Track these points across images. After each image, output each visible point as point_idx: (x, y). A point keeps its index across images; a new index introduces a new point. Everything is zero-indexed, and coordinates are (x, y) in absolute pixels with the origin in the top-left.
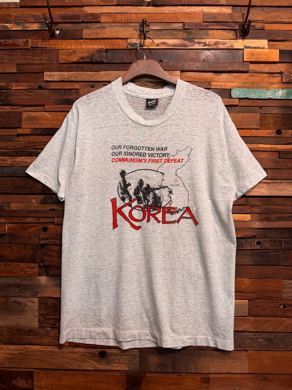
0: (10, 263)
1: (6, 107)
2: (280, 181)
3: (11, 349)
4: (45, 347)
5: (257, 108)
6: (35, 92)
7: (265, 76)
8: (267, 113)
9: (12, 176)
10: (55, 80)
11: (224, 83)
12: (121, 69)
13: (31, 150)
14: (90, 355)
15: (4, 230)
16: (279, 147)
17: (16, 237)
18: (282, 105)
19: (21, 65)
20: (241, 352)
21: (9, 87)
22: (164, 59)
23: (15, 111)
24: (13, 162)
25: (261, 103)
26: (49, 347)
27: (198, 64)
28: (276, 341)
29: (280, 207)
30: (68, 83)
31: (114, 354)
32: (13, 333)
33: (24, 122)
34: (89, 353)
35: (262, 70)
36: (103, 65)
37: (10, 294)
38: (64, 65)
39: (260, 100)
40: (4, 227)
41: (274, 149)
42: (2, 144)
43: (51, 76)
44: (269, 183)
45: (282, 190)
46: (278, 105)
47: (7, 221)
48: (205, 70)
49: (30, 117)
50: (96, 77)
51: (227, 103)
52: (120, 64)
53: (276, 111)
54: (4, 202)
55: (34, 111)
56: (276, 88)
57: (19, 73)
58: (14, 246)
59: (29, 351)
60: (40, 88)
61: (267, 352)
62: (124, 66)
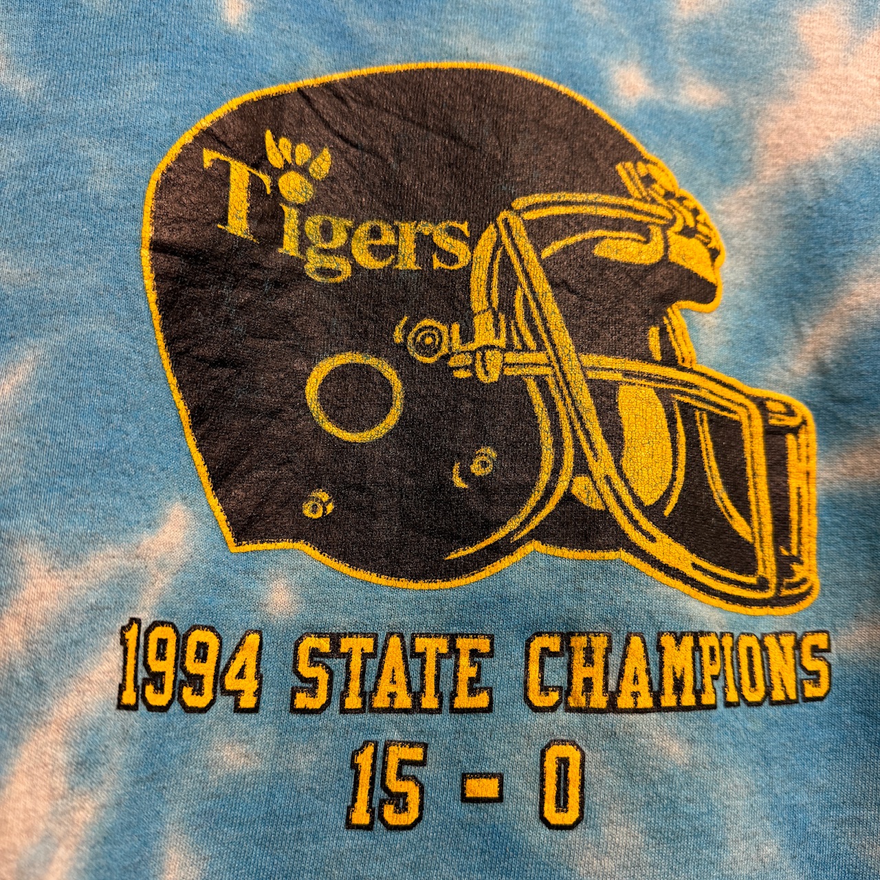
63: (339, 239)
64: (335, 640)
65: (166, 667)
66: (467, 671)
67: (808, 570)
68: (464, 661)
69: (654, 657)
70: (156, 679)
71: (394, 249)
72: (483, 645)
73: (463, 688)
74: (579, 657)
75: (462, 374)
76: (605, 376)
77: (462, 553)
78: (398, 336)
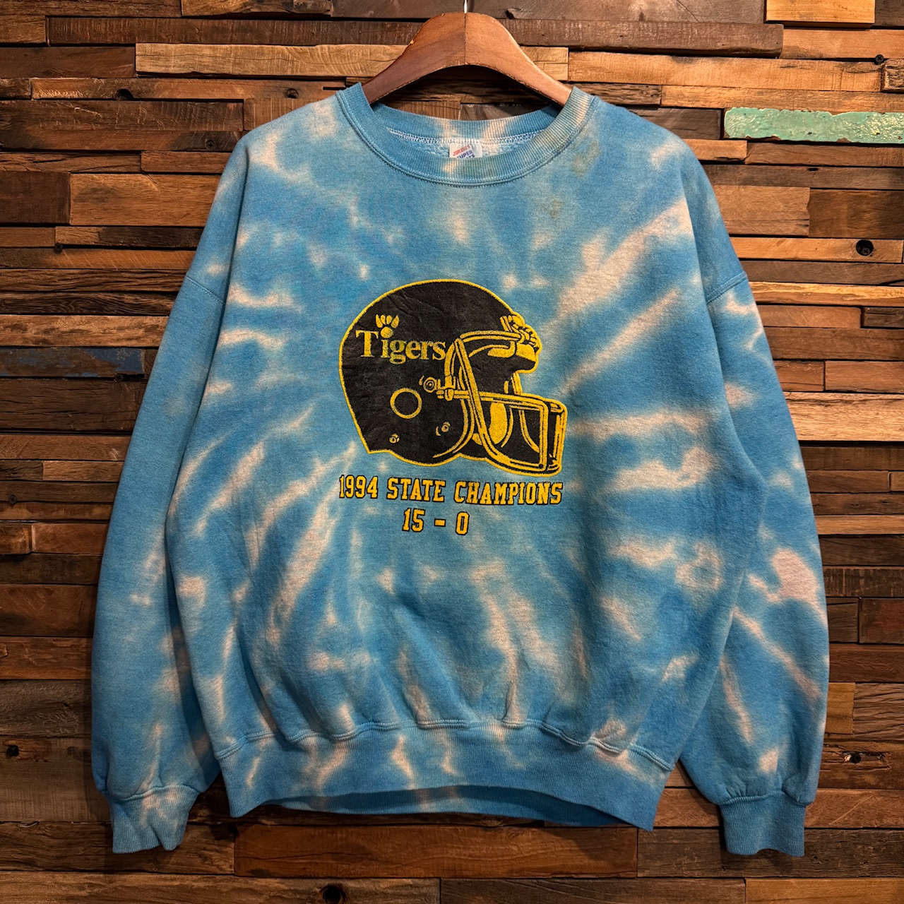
0: (50, 640)
1: (17, 157)
2: (862, 395)
3: (65, 885)
4: (167, 876)
5: (802, 172)
6: (107, 107)
7: (831, 68)
8: (833, 186)
9: (43, 375)
10: (172, 70)
11: (702, 90)
12: (382, 37)
13: (101, 296)
14: (298, 896)
15: (27, 542)
16: (861, 294)
17: (63, 562)
18: (877, 162)
19: (59, 19)
20: (727, 882)
21: (22, 90)
22: (518, 9)
23: (45, 170)
24: (46, 332)
25: (814, 156)
26: (178, 876)
27: (625, 29)
28: (826, 853)
29: (859, 474)
30: (214, 81)
31: (366, 894)
32: (68, 841)
33: (75, 206)
34: (295, 891)
35: (821, 51)
36: (324, 25)
37: (55, 732)
38: (198, 22)
39: (813, 147)
40: (26, 532)
41: (848, 301)
42: (9, 277)
43: (156, 56)
44: (827, 401)
45: (864, 424)
46: (865, 160)
47: (36, 515)
48: (645, 46)
49: (95, 191)
50: (302, 65)
51: (711, 153)
52: (379, 23)
53: (859, 182)
54: (21, 457)
55: (107, 170)
56: (860, 108)
57: (52, 45)
58: (62, 592)
59: (120, 888)
60: (125, 94)
61: (801, 880)
62: (389, 30)
63: (402, 348)
64: (399, 479)
65: (351, 487)
66: (438, 491)
67: (558, 463)
68: (437, 488)
69: (493, 490)
70: (349, 490)
71: (420, 352)
72: (443, 484)
73: (436, 495)
74: (471, 488)
75: (440, 397)
76: (487, 399)
77: (438, 456)
78: (420, 383)
